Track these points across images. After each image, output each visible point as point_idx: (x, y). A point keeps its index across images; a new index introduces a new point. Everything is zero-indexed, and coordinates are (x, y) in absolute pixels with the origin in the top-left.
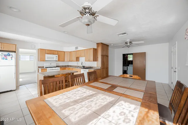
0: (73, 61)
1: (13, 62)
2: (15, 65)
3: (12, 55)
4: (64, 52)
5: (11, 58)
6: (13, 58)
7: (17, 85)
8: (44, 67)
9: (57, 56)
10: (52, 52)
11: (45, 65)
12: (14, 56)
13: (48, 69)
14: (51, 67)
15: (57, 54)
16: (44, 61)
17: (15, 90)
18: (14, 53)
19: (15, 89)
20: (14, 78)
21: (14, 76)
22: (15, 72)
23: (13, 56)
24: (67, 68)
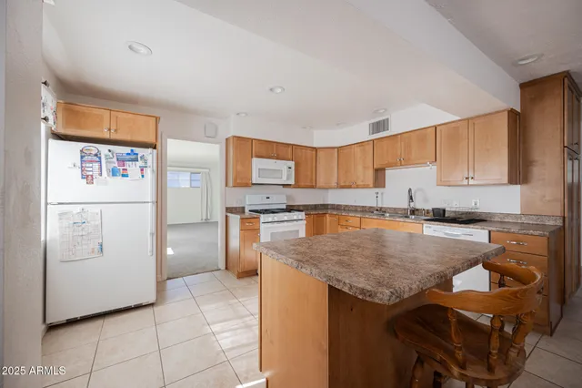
0: (358, 187)
1: (146, 187)
2: (154, 200)
3: (142, 157)
4: (316, 149)
5: (142, 170)
6: (149, 173)
7: (159, 276)
8: (247, 211)
9: (292, 164)
10: (273, 150)
11: (251, 200)
12: (149, 163)
13: (263, 218)
14: (273, 212)
15: (290, 157)
16: (247, 184)
17: (152, 305)
18: (150, 150)
19: (152, 299)
20: (149, 254)
21: (149, 248)
22: (154, 230)
23: (146, 162)
24: (331, 215)
